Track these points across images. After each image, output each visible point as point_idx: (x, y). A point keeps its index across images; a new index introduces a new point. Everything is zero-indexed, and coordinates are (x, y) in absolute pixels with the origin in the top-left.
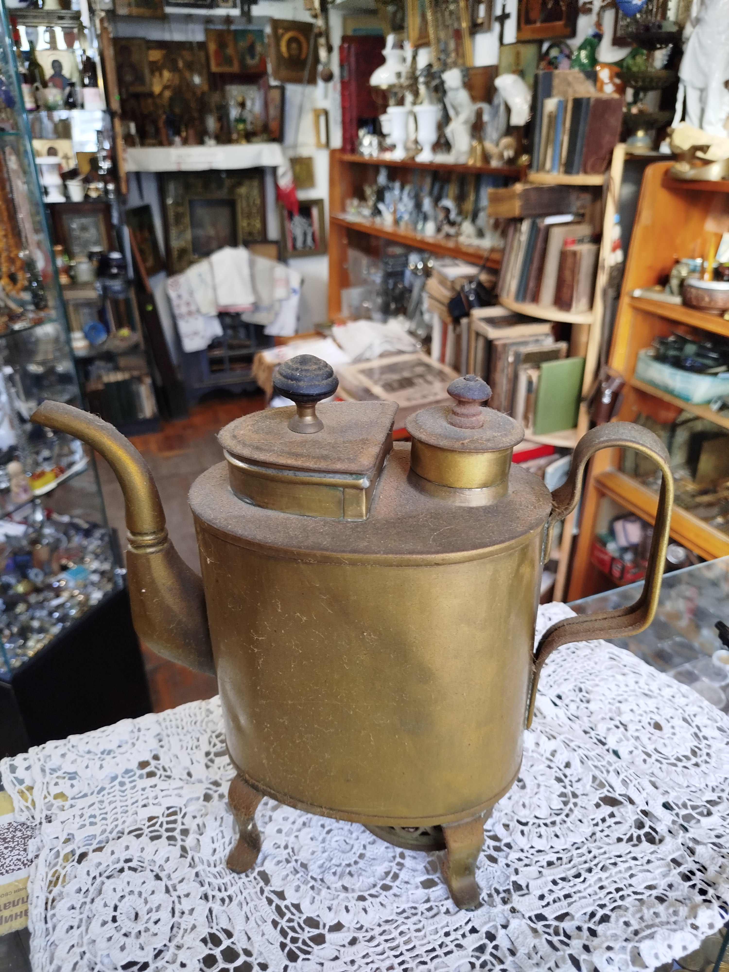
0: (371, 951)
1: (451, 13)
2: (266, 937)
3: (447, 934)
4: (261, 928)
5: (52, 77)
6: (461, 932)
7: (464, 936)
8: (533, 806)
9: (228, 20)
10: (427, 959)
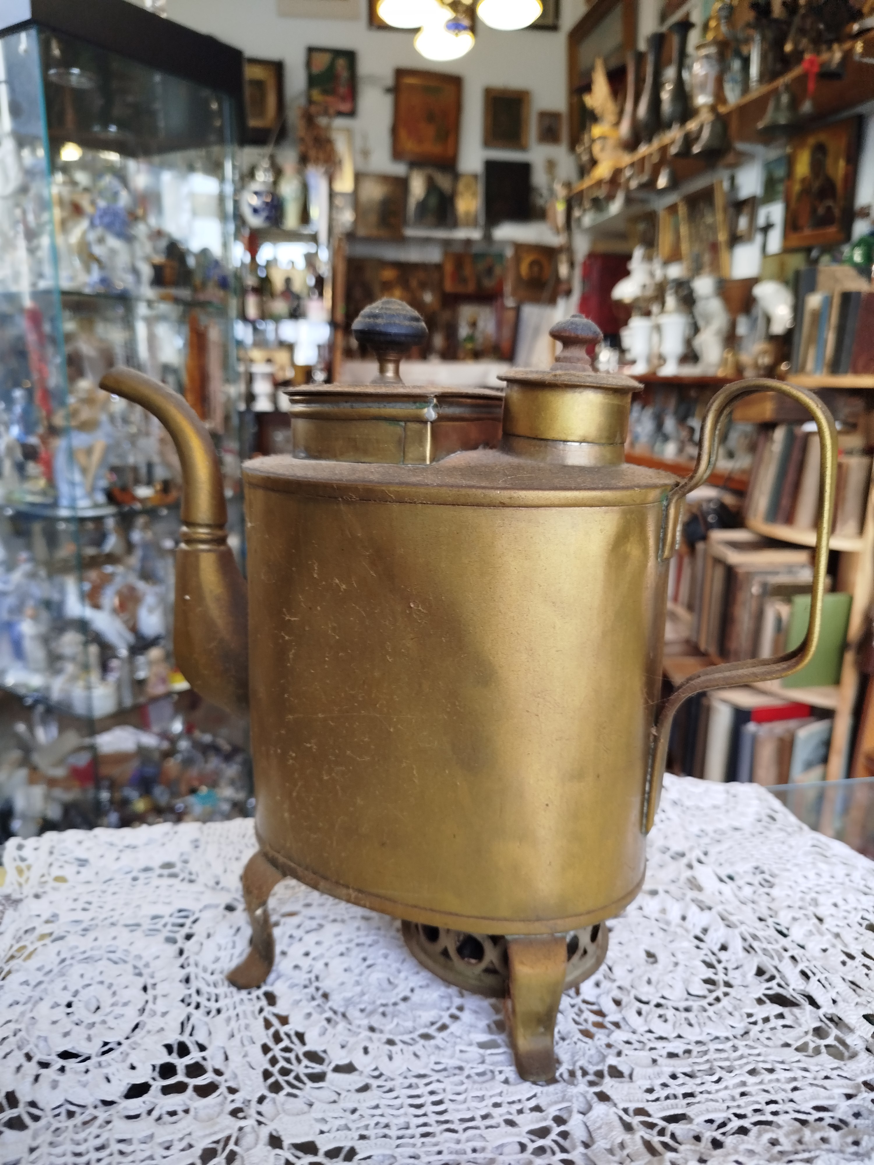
0: (383, 1103)
1: (708, 226)
2: (248, 1059)
3: (496, 1105)
4: (246, 1049)
5: (282, 292)
6: (518, 1106)
7: (520, 1112)
8: (661, 984)
9: (468, 242)
10: (460, 1127)
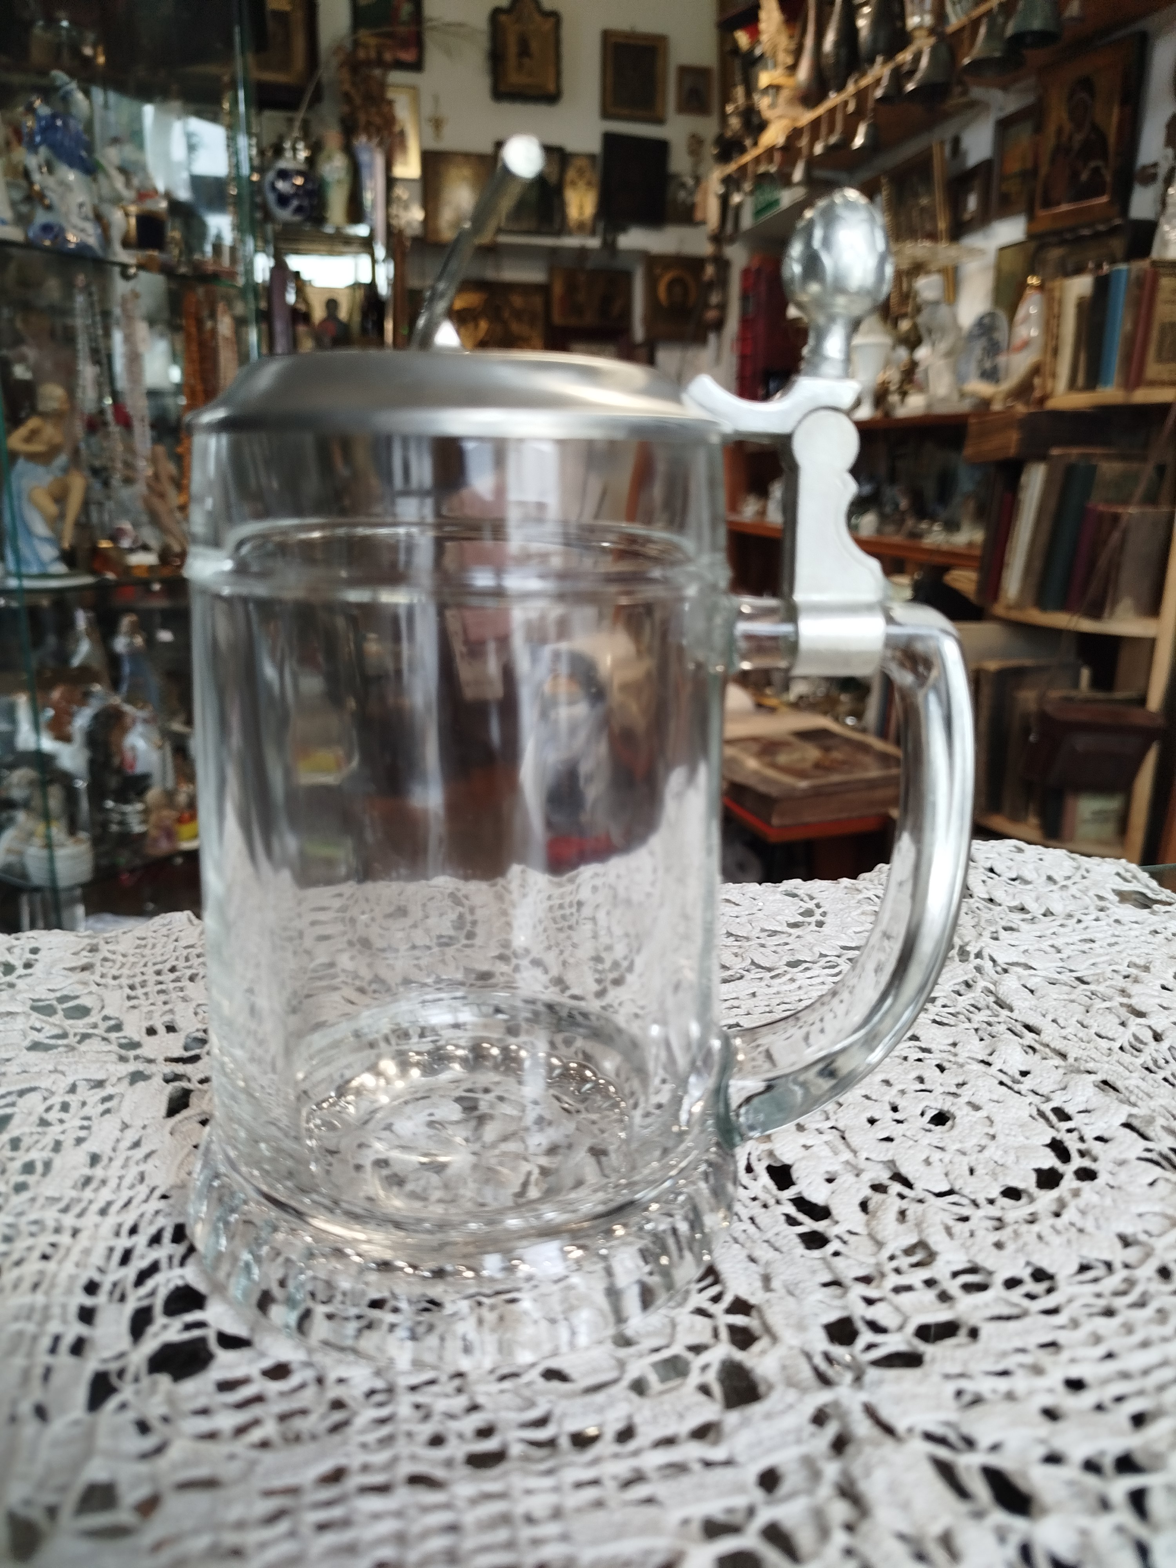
1: (923, 210)
5: (324, 322)
9: (583, 252)
